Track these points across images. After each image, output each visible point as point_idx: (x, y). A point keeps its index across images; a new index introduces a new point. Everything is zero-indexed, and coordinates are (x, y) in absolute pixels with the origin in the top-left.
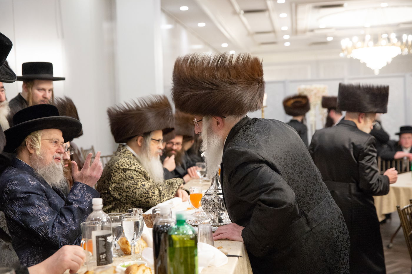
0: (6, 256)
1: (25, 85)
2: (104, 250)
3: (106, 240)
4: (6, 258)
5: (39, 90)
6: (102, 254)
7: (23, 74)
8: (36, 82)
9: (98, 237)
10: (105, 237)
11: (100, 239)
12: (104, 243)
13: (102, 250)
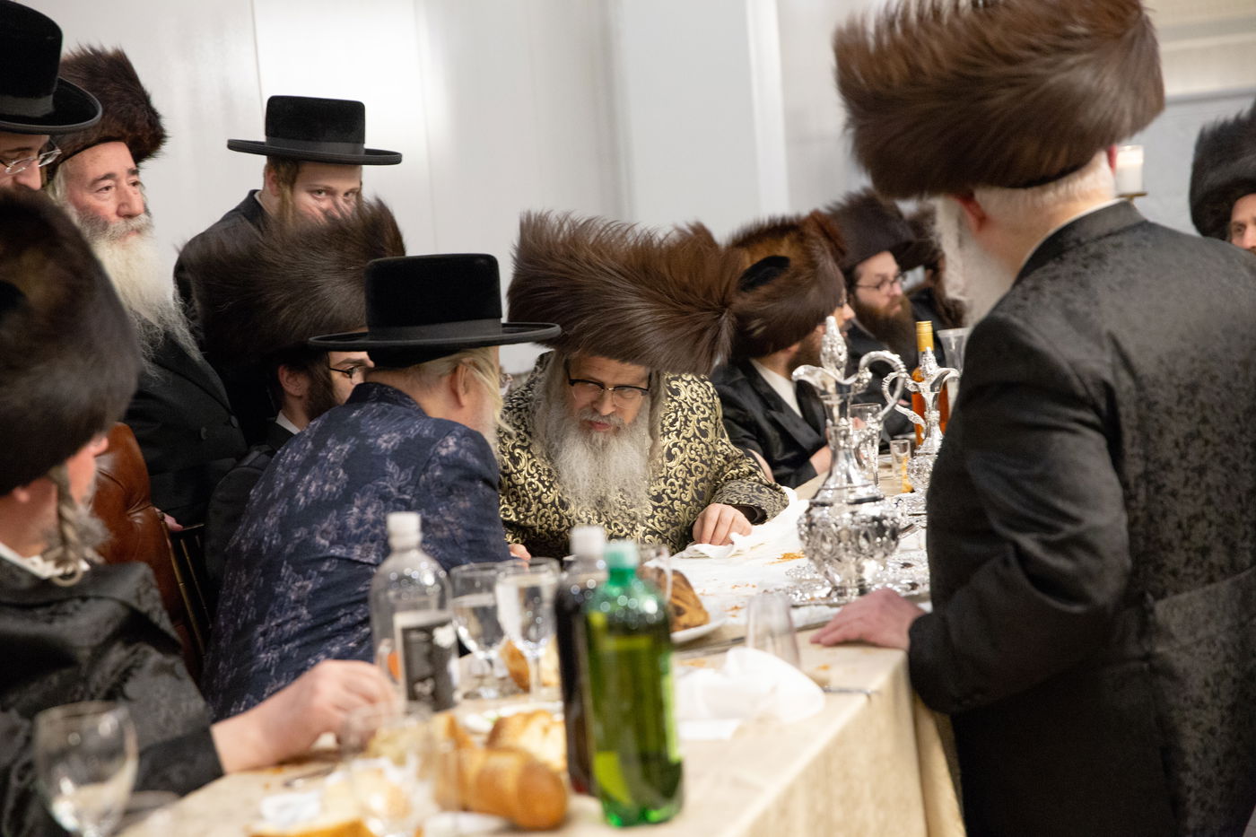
0: (164, 696)
1: (273, 174)
2: (427, 670)
3: (430, 639)
4: (164, 702)
5: (315, 192)
6: (423, 680)
7: (268, 133)
8: (308, 169)
9: (406, 631)
10: (428, 630)
11: (415, 636)
12: (425, 648)
13: (422, 668)
